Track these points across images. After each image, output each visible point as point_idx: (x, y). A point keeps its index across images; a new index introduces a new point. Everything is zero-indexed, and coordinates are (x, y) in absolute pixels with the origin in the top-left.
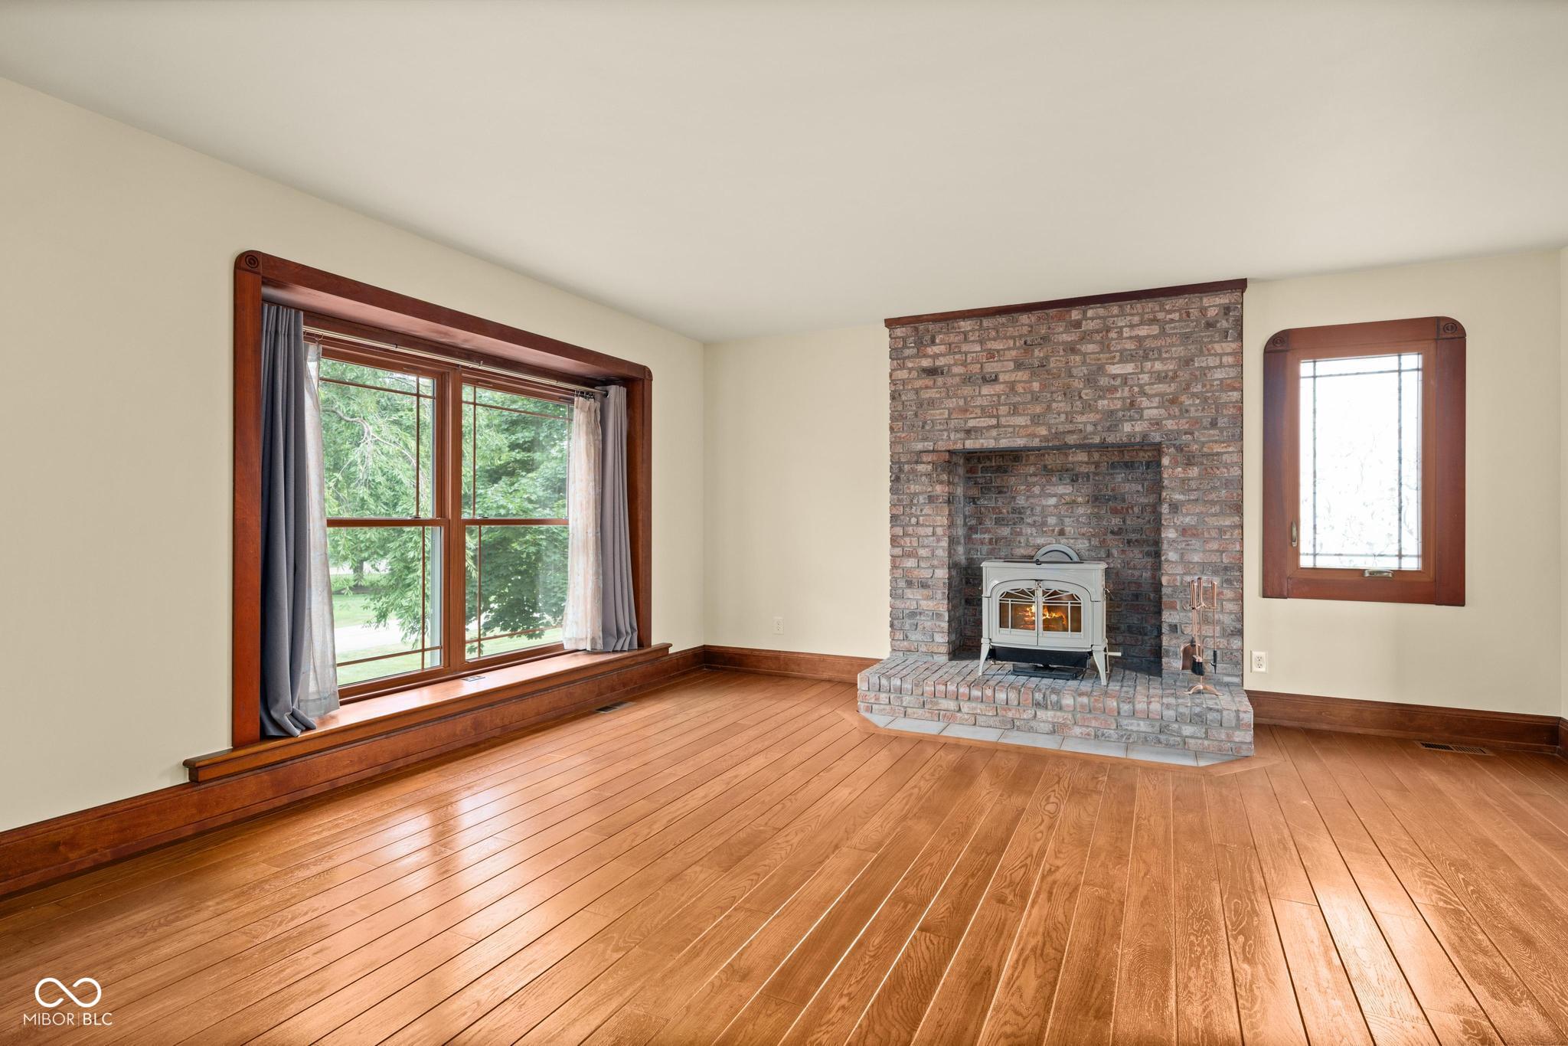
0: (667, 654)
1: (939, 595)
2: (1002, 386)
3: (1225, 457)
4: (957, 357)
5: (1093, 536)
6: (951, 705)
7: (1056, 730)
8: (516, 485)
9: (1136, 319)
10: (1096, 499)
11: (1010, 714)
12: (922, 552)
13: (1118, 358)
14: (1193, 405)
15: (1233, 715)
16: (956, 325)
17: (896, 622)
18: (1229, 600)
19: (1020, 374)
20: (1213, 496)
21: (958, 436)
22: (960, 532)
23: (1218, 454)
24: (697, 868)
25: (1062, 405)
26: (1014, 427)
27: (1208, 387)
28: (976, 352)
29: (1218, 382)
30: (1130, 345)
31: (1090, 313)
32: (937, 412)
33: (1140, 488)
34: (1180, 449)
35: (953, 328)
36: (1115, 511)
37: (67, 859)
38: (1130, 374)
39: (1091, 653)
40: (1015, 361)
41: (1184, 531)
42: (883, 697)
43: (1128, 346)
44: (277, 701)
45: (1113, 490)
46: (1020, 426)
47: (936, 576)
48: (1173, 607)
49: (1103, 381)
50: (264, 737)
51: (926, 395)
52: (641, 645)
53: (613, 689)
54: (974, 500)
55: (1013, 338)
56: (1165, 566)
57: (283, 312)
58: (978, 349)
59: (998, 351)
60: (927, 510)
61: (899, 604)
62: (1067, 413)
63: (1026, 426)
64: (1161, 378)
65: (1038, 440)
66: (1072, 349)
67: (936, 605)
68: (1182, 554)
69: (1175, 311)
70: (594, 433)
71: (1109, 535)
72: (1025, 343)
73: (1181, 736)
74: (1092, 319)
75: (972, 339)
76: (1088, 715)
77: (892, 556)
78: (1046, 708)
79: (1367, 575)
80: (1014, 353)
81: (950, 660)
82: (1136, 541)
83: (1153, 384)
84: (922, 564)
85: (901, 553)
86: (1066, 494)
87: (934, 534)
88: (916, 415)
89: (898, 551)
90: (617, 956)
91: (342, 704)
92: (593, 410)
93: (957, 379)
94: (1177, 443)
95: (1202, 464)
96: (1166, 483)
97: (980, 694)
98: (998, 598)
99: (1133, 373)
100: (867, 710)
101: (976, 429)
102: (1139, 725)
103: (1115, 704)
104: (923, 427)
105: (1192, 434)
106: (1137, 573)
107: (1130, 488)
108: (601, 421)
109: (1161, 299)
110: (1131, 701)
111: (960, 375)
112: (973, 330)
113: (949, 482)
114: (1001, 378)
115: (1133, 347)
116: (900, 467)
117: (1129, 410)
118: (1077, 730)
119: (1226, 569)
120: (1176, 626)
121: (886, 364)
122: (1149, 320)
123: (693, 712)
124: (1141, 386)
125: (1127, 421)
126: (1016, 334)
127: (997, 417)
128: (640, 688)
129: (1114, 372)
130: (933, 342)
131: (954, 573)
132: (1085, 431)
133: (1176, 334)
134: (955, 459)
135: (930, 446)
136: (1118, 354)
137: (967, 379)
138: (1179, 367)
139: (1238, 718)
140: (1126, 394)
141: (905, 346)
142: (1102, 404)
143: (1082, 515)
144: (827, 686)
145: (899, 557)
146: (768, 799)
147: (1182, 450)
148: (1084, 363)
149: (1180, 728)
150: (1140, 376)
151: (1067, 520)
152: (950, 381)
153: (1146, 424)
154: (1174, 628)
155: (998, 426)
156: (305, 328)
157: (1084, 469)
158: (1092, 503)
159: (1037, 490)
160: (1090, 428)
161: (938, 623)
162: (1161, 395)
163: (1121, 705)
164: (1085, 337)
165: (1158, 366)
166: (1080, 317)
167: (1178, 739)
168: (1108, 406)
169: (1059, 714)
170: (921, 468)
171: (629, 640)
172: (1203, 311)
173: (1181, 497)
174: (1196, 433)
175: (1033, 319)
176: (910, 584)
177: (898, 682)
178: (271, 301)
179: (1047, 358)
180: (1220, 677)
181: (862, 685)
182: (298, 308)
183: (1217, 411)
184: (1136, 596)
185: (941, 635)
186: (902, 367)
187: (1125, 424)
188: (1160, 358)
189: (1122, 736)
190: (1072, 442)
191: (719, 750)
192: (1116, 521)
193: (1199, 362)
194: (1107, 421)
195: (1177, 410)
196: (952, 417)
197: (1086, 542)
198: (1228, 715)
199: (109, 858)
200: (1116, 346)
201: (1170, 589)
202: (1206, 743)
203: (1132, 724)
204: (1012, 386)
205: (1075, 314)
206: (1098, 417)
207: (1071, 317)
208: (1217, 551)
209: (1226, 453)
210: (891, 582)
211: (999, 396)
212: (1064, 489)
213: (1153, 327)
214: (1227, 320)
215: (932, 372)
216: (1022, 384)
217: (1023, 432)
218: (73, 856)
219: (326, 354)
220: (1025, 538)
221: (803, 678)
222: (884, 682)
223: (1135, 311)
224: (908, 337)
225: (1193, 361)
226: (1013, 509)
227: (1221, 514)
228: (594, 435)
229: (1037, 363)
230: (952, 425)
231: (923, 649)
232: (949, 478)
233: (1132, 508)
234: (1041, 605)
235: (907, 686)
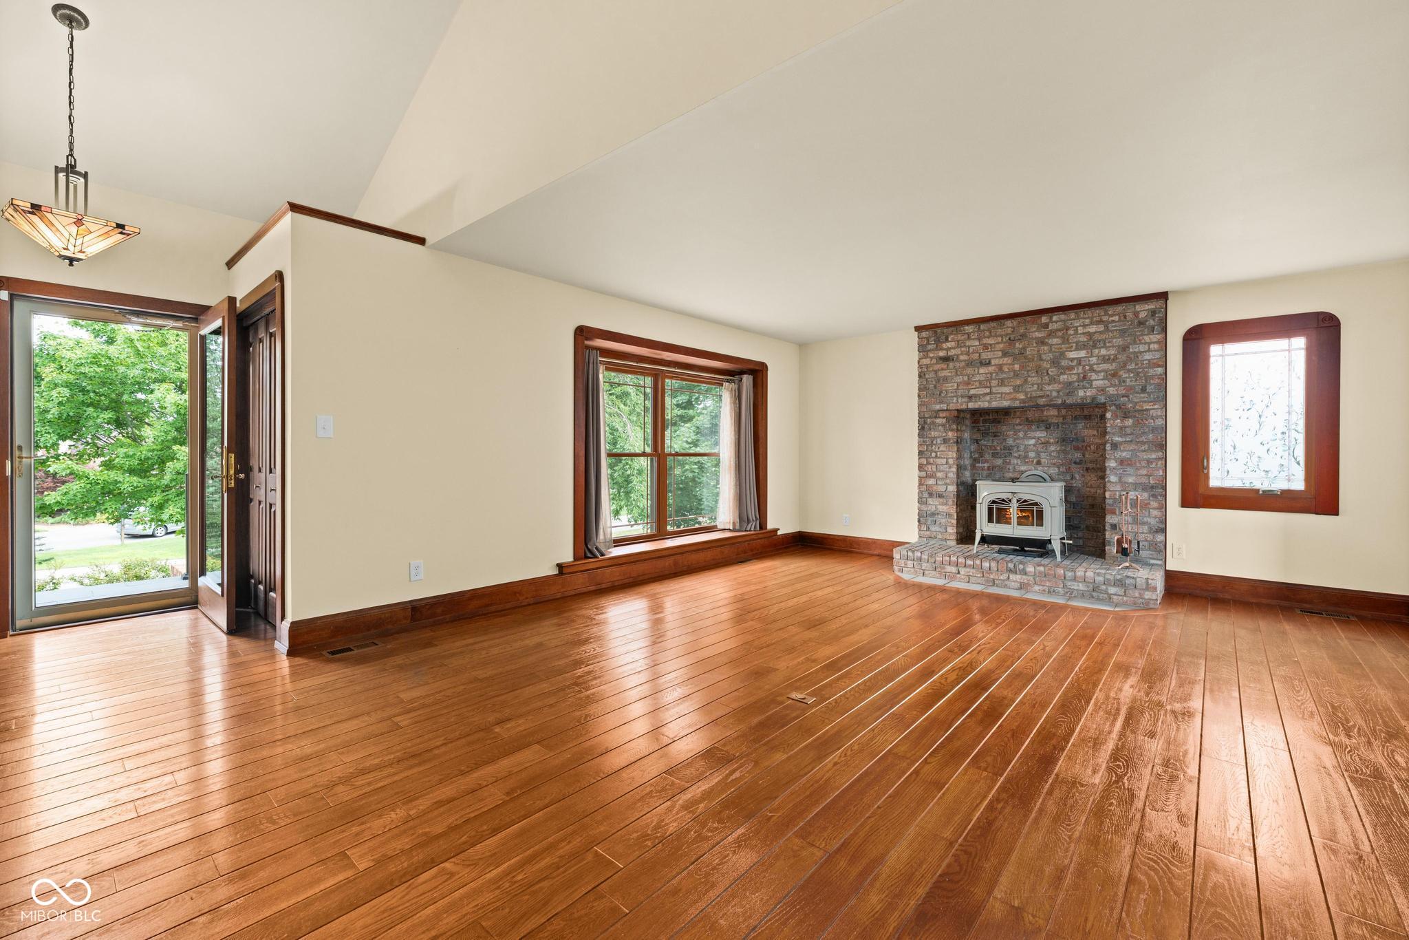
0: (776, 535)
1: (950, 502)
2: (993, 368)
3: (1151, 412)
4: (963, 349)
5: (1061, 465)
6: (954, 569)
7: (1022, 587)
8: (678, 432)
9: (1087, 321)
10: (1063, 440)
11: (992, 576)
12: (939, 475)
13: (1074, 347)
14: (1129, 377)
15: (1144, 581)
16: (962, 328)
17: (921, 519)
18: (1154, 508)
19: (1006, 359)
20: (1143, 438)
21: (964, 400)
22: (967, 462)
23: (1147, 410)
24: (793, 627)
25: (1035, 379)
26: (1002, 393)
27: (1140, 365)
28: (976, 346)
29: (1147, 362)
30: (1083, 339)
31: (1055, 318)
32: (950, 385)
33: (1095, 433)
34: (1119, 407)
35: (961, 331)
36: (1077, 448)
37: (518, 600)
38: (1083, 358)
39: (1050, 540)
40: (1002, 351)
41: (1122, 462)
42: (910, 563)
43: (1081, 339)
44: (590, 540)
45: (1076, 434)
46: (1006, 394)
47: (948, 490)
48: (1113, 512)
49: (1064, 363)
50: (587, 557)
51: (942, 374)
52: (761, 528)
53: (745, 552)
54: (977, 441)
55: (1002, 336)
56: (1108, 485)
57: (592, 352)
58: (977, 343)
59: (991, 345)
60: (942, 448)
61: (924, 507)
62: (1038, 384)
63: (1010, 393)
64: (1105, 359)
65: (1018, 402)
66: (1042, 342)
67: (947, 509)
68: (1120, 477)
69: (1115, 315)
70: (734, 403)
71: (1073, 464)
72: (1009, 339)
73: (1108, 594)
74: (1056, 322)
75: (973, 337)
76: (1044, 579)
77: (919, 477)
78: (1016, 573)
79: (1261, 493)
80: (1001, 346)
81: (958, 544)
82: (1093, 468)
83: (1099, 364)
84: (939, 483)
85: (925, 475)
86: (1041, 437)
87: (947, 463)
88: (935, 387)
89: (923, 474)
90: (754, 650)
91: (615, 546)
92: (733, 390)
93: (963, 363)
94: (1117, 403)
95: (1135, 417)
96: (1109, 429)
97: (972, 563)
98: (987, 504)
99: (1085, 357)
100: (899, 571)
101: (975, 396)
102: (1078, 586)
103: (1062, 572)
104: (940, 395)
105: (1128, 397)
106: (1093, 490)
107: (1087, 432)
108: (738, 397)
109: (1105, 307)
110: (1074, 571)
111: (965, 361)
112: (974, 332)
113: (957, 430)
114: (993, 362)
115: (1086, 340)
116: (924, 421)
117: (1083, 382)
118: (1037, 588)
119: (1152, 487)
120: (1115, 525)
121: (915, 355)
122: (1097, 321)
123: (792, 566)
124: (1091, 366)
125: (1080, 388)
126: (1003, 333)
127: (990, 387)
128: (761, 553)
129: (1072, 356)
130: (947, 340)
131: (961, 488)
132: (1051, 395)
133: (1116, 330)
134: (962, 415)
135: (944, 406)
136: (1074, 345)
137: (970, 364)
138: (1118, 352)
139: (1147, 583)
140: (1080, 370)
141: (928, 343)
142: (1063, 378)
143: (1053, 451)
144: (878, 557)
145: (924, 477)
146: (831, 606)
147: (1120, 408)
148: (1050, 351)
149: (1107, 588)
150: (1091, 359)
151: (1042, 454)
152: (957, 364)
153: (1094, 391)
154: (1114, 527)
155: (991, 393)
156: (600, 359)
157: (1055, 420)
158: (1061, 443)
159: (1021, 434)
160: (1054, 394)
161: (949, 520)
162: (1106, 371)
163: (1066, 573)
164: (1051, 334)
165: (1103, 352)
166: (1048, 321)
167: (1106, 595)
168: (1068, 379)
169: (1024, 577)
170: (938, 421)
171: (753, 526)
172: (1136, 314)
173: (1120, 439)
174: (1131, 396)
175: (1015, 323)
176: (931, 495)
177: (919, 554)
178: (588, 347)
179: (1024, 348)
180: (1148, 560)
181: (896, 556)
182: (597, 349)
183: (1146, 381)
184: (1093, 506)
185: (952, 528)
186: (926, 357)
187: (1080, 391)
188: (1105, 347)
189: (1067, 592)
190: (1042, 403)
191: (806, 584)
192: (1078, 455)
193: (1133, 349)
194: (1067, 389)
195: (1117, 381)
196: (960, 388)
197: (1056, 469)
198: (1141, 581)
199: (532, 602)
200: (1073, 339)
201: (1111, 500)
202: (1125, 598)
203: (1074, 585)
204: (1000, 367)
205: (1044, 319)
206: (1060, 386)
207: (1041, 321)
208: (1146, 475)
209: (1154, 409)
210: (918, 493)
211: (991, 374)
212: (1041, 434)
213: (1100, 326)
214: (1154, 320)
215: (946, 359)
216: (1008, 366)
217: (1008, 397)
218: (521, 598)
219: (607, 369)
220: (1013, 466)
221: (861, 553)
222: (910, 554)
223: (1087, 316)
224: (930, 337)
225: (1129, 348)
226: (1004, 447)
227: (1149, 450)
228: (734, 404)
229: (1017, 352)
230: (960, 392)
231: (940, 536)
232: (957, 427)
233: (1090, 446)
234: (1015, 508)
235: (925, 557)
